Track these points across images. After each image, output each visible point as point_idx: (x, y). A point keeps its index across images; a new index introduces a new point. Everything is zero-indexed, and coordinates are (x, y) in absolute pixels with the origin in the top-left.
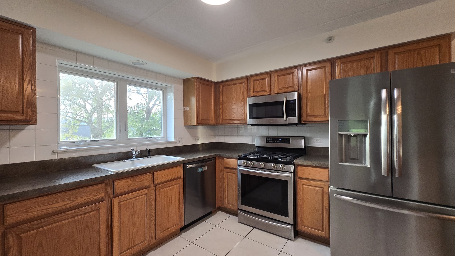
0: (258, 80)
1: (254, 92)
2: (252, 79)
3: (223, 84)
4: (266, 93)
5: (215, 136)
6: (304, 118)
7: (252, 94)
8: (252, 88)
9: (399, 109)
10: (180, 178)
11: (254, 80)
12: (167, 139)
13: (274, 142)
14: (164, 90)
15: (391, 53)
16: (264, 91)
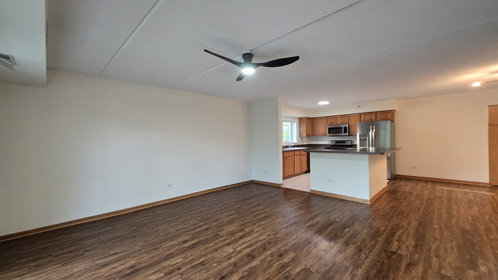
0: (332, 118)
1: (330, 123)
2: (329, 118)
3: (316, 118)
4: (336, 124)
5: (309, 141)
6: (351, 134)
7: (329, 124)
8: (329, 121)
9: (374, 131)
10: (305, 154)
11: (330, 118)
12: (292, 142)
13: (339, 143)
14: (292, 122)
15: (378, 113)
16: (334, 123)
